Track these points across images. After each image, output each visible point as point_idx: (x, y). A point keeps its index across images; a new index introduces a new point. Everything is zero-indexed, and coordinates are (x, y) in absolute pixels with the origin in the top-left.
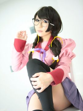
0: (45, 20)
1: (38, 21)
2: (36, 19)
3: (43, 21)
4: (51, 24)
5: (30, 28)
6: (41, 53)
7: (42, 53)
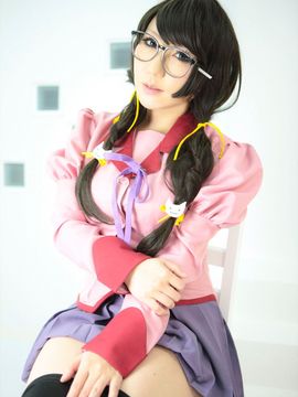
0: (184, 49)
1: (154, 45)
2: (146, 36)
3: (175, 50)
4: (200, 70)
5: (112, 45)
6: (125, 175)
7: (131, 176)
